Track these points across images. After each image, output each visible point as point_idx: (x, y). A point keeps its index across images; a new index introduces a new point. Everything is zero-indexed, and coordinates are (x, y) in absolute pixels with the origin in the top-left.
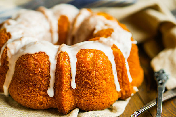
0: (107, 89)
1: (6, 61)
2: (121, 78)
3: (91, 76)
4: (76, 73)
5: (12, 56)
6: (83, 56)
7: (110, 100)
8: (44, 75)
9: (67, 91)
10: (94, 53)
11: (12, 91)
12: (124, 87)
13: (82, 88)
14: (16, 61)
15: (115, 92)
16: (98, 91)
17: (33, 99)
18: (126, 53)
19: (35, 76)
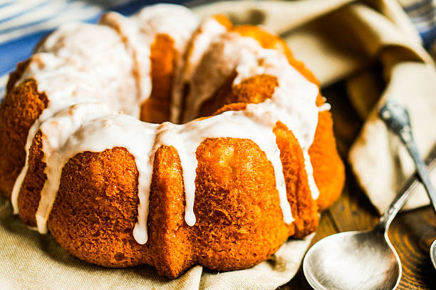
0: (264, 223)
1: (41, 162)
2: (294, 194)
3: (229, 200)
4: (195, 193)
5: (53, 152)
6: (212, 153)
7: (270, 247)
8: (125, 200)
9: (175, 232)
10: (236, 146)
11: (55, 229)
12: (301, 213)
13: (209, 224)
14: (62, 165)
15: (281, 226)
16: (243, 231)
17: (102, 249)
18: (306, 136)
19: (107, 202)
